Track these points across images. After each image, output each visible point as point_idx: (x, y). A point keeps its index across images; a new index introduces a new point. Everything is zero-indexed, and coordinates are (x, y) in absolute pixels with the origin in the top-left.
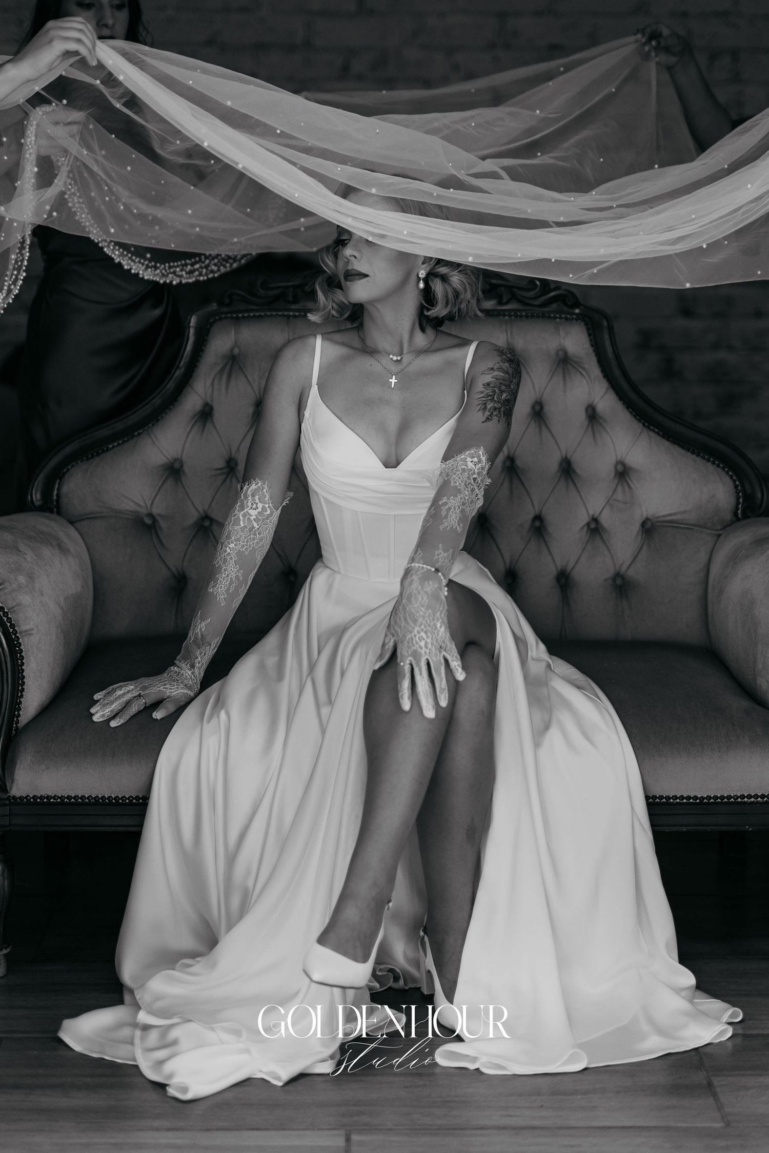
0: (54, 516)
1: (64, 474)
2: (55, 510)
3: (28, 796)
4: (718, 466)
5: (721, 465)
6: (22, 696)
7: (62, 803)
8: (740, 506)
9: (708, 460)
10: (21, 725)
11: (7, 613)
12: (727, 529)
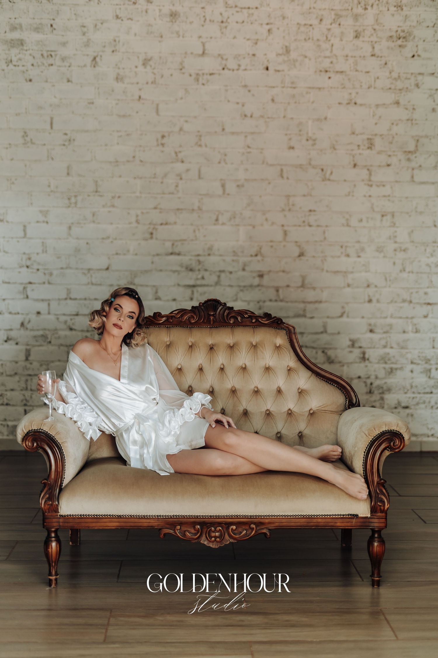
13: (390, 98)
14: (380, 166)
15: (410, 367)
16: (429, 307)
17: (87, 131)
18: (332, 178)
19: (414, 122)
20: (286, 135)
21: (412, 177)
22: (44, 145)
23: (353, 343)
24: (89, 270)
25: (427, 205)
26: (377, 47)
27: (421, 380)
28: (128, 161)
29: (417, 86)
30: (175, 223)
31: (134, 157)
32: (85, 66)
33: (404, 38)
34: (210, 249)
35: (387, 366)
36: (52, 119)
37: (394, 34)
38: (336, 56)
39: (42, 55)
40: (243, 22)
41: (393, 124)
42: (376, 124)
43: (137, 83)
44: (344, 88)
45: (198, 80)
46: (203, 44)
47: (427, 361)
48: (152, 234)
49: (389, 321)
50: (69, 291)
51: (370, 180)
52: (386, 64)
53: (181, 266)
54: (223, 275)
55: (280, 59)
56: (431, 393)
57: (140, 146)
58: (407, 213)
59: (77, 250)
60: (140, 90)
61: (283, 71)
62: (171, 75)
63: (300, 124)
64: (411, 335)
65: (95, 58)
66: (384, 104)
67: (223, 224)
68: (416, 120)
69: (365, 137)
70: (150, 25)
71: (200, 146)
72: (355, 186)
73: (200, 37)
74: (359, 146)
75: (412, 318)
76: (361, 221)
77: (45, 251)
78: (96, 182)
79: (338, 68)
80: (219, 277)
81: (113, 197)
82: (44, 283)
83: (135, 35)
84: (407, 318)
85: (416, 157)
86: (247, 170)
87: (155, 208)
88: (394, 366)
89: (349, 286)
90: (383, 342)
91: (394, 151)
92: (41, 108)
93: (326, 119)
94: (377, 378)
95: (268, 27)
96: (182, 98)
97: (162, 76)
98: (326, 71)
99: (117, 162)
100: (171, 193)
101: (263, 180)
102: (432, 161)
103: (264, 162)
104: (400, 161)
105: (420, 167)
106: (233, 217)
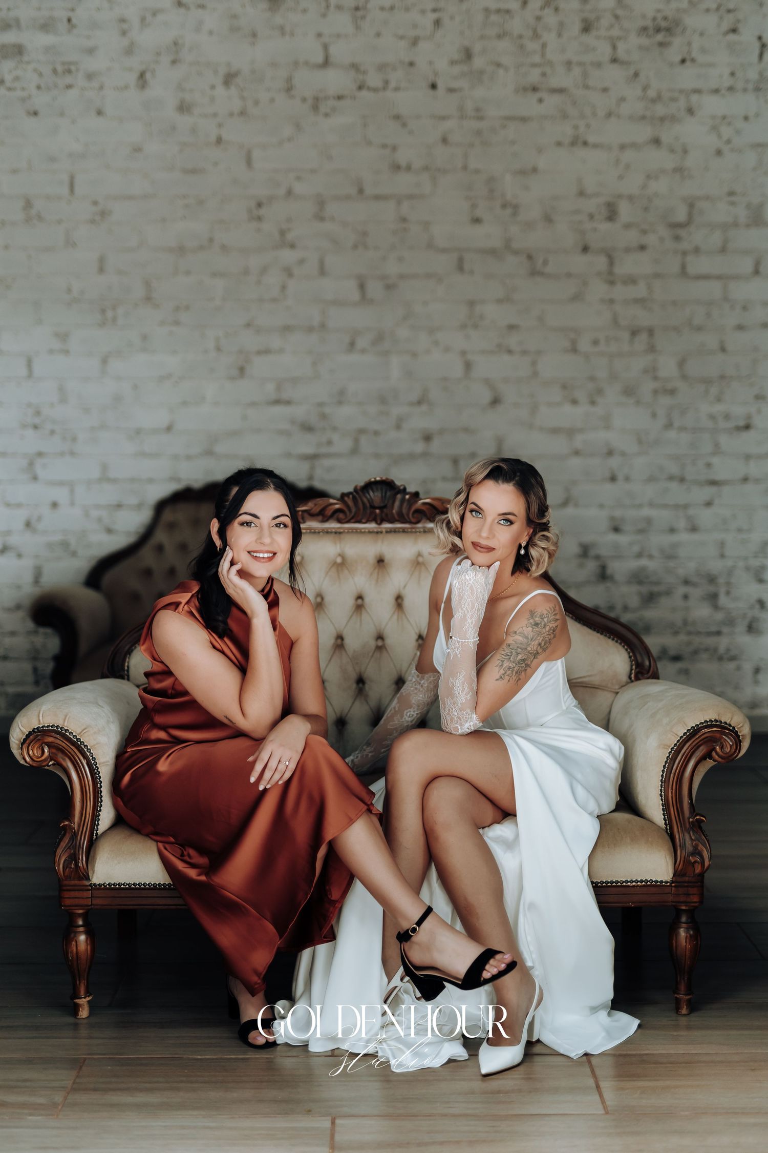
0: (125, 682)
1: (132, 651)
2: (126, 677)
3: (105, 883)
4: (617, 642)
5: (619, 641)
6: (100, 810)
7: (130, 889)
8: (633, 671)
9: (609, 638)
10: (100, 832)
11: (90, 749)
12: (623, 688)
13: (643, 133)
14: (628, 250)
15: (682, 590)
16: (713, 490)
17: (131, 198)
18: (547, 270)
19: (686, 173)
20: (468, 198)
21: (683, 267)
22: (60, 222)
23: (585, 551)
24: (138, 432)
25: (708, 315)
26: (621, 46)
27: (702, 612)
28: (201, 248)
29: (690, 111)
30: (281, 351)
31: (211, 240)
32: (126, 87)
33: (668, 30)
34: (342, 392)
35: (644, 589)
36: (72, 179)
37: (649, 23)
38: (551, 64)
39: (55, 71)
40: (392, 8)
41: (649, 177)
42: (621, 177)
43: (215, 115)
44: (565, 116)
45: (315, 108)
46: (326, 47)
47: (712, 579)
48: (242, 370)
49: (646, 512)
50: (105, 467)
51: (610, 273)
52: (636, 75)
53: (293, 422)
54: (363, 439)
55: (457, 69)
56: (718, 633)
57: (222, 222)
58: (676, 328)
59: (118, 399)
60: (220, 125)
61: (461, 90)
62: (272, 100)
63: (491, 180)
64: (683, 536)
65: (142, 75)
66: (634, 145)
67: (363, 351)
68: (689, 170)
69: (602, 200)
70: (235, 17)
71: (322, 219)
72: (586, 284)
73: (319, 35)
74: (591, 217)
75: (686, 507)
76: (596, 342)
77: (63, 400)
78: (148, 284)
79: (555, 82)
80: (357, 441)
81: (177, 309)
82: (62, 454)
83: (211, 33)
84: (677, 507)
85: (689, 233)
86: (401, 259)
87: (248, 325)
88: (656, 589)
89: (577, 453)
90: (636, 549)
91: (652, 224)
92: (52, 159)
93: (535, 170)
94: (626, 608)
95: (434, 16)
96: (290, 139)
97: (257, 103)
98: (535, 89)
99: (181, 250)
100: (274, 300)
101: (429, 276)
102: (716, 238)
103: (430, 246)
104: (662, 240)
105: (697, 250)
106: (379, 338)
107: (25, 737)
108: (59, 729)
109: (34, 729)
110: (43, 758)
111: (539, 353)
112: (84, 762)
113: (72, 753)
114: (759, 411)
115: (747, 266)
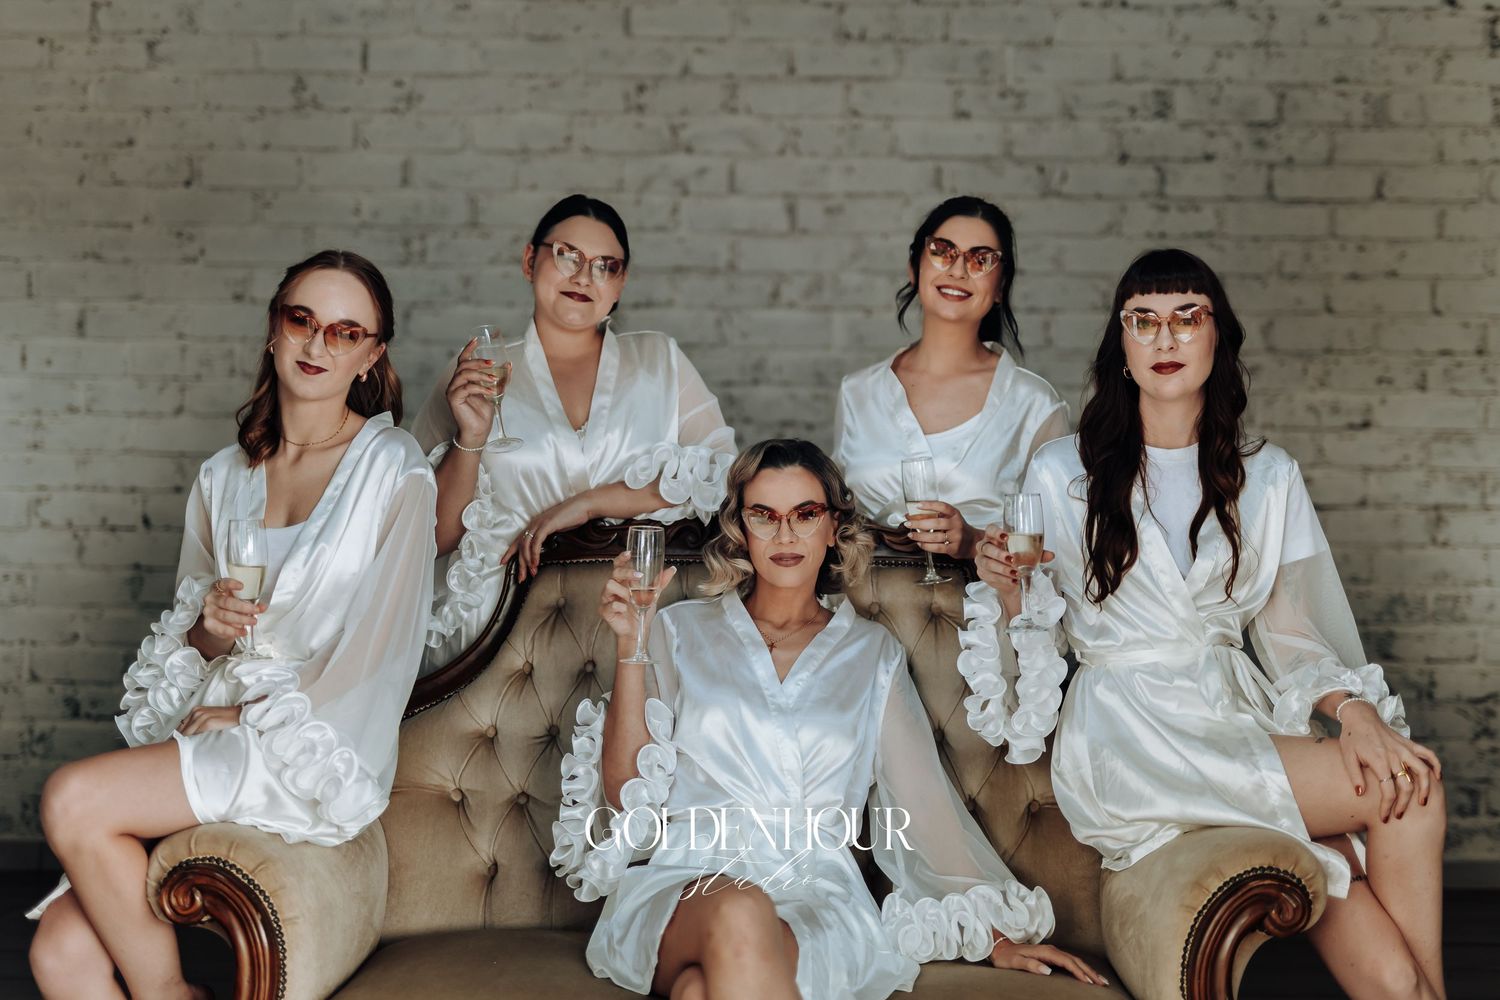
11: (268, 897)
14: (1186, 160)
17: (452, 76)
18: (1066, 188)
19: (1273, 49)
20: (949, 82)
21: (1270, 186)
25: (1307, 257)
28: (554, 150)
30: (670, 303)
31: (569, 139)
34: (759, 366)
36: (365, 48)
41: (1218, 54)
42: (1177, 55)
51: (1161, 194)
57: (584, 113)
58: (1258, 277)
63: (984, 56)
66: (1195, 7)
67: (791, 305)
68: (1278, 44)
69: (1148, 87)
71: (734, 111)
72: (1123, 209)
74: (1133, 111)
78: (473, 202)
85: (1279, 137)
86: (850, 170)
91: (1223, 123)
92: (337, 19)
93: (1048, 42)
99: (525, 151)
100: (660, 229)
101: (890, 195)
102: (1319, 146)
103: (893, 151)
104: (1238, 146)
105: (1290, 161)
106: (816, 287)
107: (166, 875)
108: (221, 864)
109: (181, 863)
110: (193, 910)
111: (1053, 311)
112: (258, 918)
113: (239, 902)
114: (1383, 402)
115: (1364, 186)
